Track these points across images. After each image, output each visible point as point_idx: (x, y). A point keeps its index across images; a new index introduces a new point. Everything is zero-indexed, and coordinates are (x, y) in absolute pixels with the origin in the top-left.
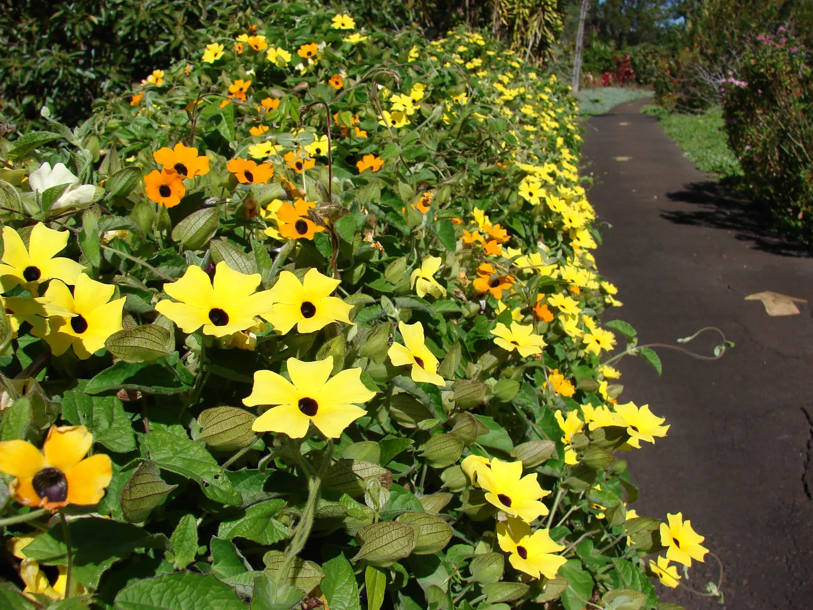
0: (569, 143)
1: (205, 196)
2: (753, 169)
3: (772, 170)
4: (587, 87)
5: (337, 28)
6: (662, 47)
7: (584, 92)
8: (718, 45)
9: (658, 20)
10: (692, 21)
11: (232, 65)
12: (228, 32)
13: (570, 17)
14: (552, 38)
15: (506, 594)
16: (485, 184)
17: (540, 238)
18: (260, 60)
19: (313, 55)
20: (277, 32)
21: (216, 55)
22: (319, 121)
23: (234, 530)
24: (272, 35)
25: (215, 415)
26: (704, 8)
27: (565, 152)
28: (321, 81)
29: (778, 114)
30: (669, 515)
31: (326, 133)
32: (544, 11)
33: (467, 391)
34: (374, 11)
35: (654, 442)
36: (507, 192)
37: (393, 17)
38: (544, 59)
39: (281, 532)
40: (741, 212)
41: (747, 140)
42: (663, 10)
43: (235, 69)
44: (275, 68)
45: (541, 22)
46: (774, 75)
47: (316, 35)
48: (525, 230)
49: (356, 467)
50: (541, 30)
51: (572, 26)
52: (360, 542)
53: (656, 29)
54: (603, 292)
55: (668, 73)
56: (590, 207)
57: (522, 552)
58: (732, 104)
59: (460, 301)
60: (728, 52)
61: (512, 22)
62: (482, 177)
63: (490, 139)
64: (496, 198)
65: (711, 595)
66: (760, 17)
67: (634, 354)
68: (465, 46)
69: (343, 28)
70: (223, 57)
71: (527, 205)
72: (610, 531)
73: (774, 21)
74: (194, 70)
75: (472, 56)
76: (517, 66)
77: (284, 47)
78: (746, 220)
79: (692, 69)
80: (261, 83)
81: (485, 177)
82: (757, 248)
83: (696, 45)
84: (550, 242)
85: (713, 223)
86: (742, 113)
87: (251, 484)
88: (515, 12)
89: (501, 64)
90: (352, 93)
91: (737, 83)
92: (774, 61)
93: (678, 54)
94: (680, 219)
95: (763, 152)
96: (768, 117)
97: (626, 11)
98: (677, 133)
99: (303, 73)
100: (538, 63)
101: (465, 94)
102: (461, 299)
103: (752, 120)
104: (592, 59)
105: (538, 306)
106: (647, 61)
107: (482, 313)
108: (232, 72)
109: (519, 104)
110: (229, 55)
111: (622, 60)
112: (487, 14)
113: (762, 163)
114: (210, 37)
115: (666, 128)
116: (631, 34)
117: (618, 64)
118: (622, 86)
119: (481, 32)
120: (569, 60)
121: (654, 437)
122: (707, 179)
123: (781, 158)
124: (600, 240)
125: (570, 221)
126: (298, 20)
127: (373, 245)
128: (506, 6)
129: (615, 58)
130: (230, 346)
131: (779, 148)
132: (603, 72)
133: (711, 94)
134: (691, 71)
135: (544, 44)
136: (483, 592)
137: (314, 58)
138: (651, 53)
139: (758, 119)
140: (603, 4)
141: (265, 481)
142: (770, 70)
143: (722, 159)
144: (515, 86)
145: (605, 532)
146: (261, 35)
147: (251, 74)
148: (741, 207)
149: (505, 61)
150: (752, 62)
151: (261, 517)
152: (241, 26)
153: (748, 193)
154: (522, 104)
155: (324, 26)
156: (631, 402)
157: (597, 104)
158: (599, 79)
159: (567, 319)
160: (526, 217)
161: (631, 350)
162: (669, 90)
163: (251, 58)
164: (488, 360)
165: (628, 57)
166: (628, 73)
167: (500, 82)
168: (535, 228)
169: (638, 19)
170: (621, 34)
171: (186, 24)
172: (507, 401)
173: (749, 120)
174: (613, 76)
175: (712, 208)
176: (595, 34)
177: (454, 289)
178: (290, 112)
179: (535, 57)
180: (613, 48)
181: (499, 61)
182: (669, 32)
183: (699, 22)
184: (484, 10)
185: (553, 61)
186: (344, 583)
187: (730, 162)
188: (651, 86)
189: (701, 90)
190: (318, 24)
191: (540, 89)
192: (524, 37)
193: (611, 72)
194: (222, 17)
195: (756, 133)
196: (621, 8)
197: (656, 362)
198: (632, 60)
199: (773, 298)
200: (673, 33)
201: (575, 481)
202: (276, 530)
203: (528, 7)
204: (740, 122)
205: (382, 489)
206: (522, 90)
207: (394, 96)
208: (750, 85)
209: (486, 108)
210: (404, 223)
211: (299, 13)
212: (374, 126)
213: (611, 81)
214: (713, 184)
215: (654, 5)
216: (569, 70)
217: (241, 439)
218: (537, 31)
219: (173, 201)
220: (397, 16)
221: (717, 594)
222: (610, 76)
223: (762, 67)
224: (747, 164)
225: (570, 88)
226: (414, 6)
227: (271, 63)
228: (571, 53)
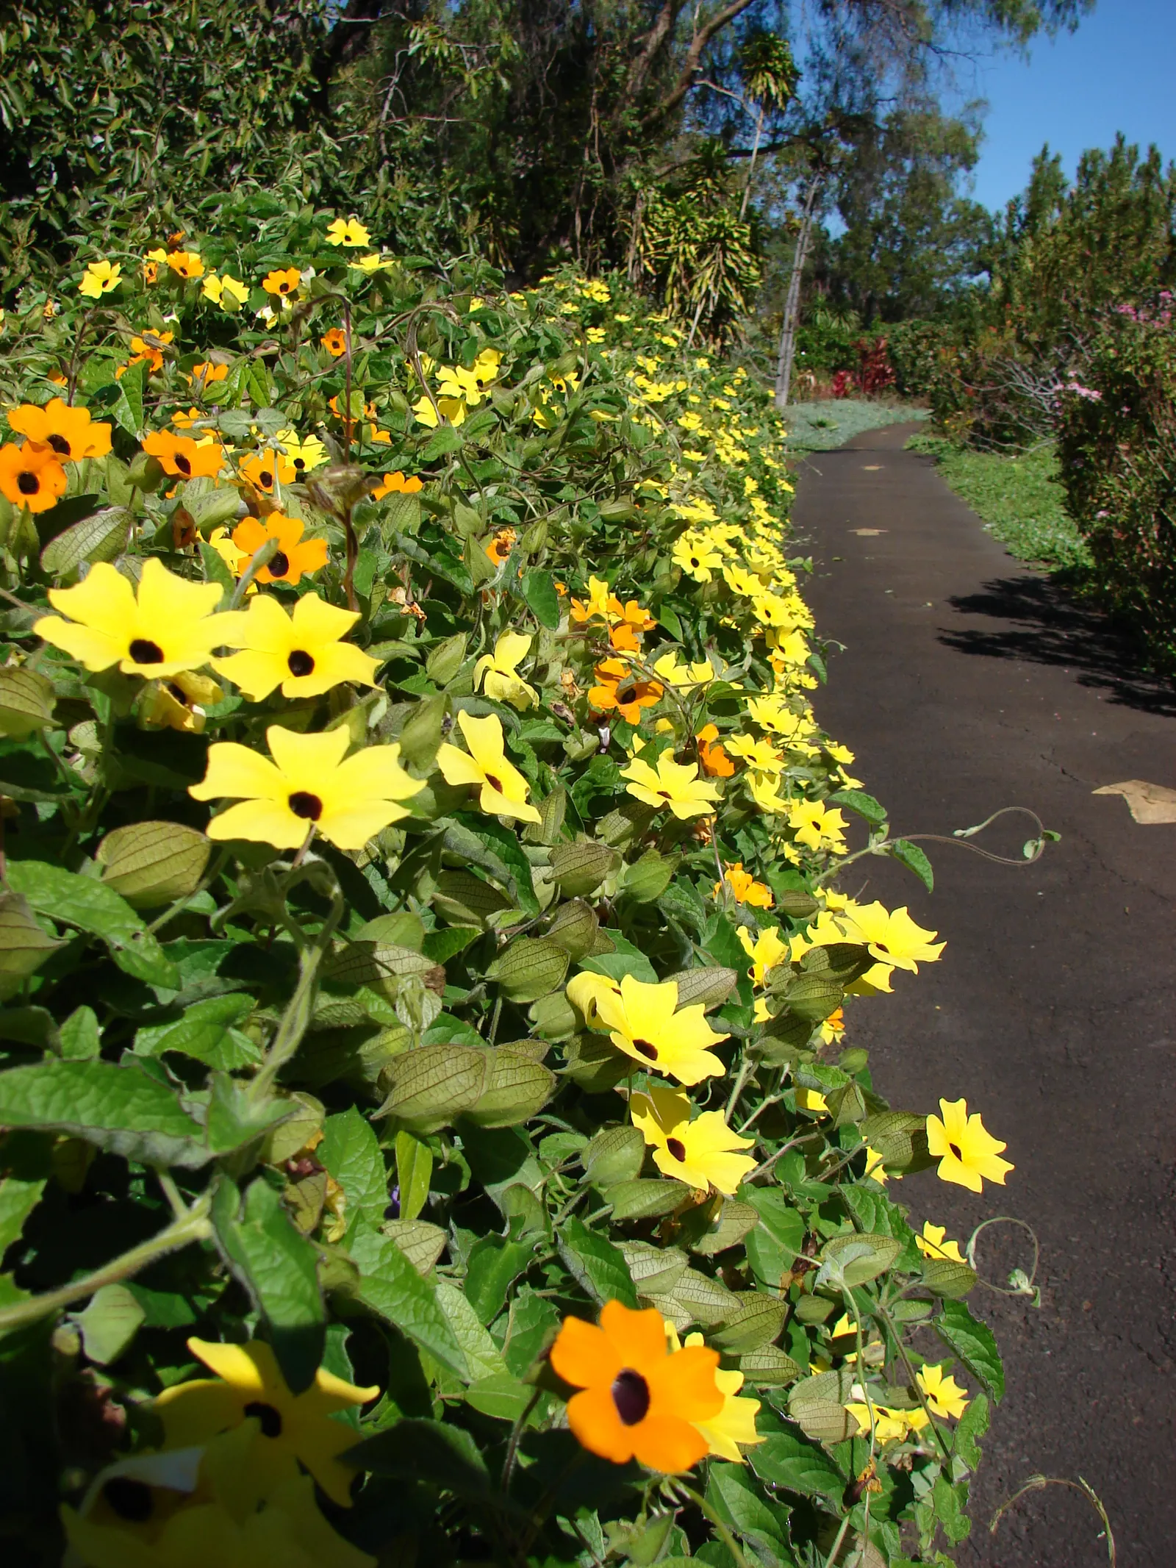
0: (766, 490)
1: (100, 503)
2: (1112, 554)
3: (1145, 555)
4: (803, 398)
5: (336, 244)
6: (946, 327)
7: (798, 407)
8: (1051, 324)
9: (940, 276)
10: (1003, 280)
11: (135, 303)
12: (128, 244)
13: (774, 265)
14: (740, 301)
15: (648, 1202)
16: (608, 541)
17: (710, 643)
18: (189, 297)
19: (290, 290)
20: (223, 248)
21: (105, 284)
22: (300, 411)
23: (164, 1039)
24: (213, 251)
25: (131, 837)
26: (1025, 255)
27: (760, 504)
28: (304, 341)
29: (1158, 451)
30: (942, 1102)
31: (314, 430)
32: (725, 249)
33: (578, 863)
34: (401, 237)
35: (916, 972)
36: (651, 557)
37: (436, 250)
38: (723, 340)
39: (247, 1053)
40: (1089, 634)
41: (1100, 500)
42: (951, 257)
43: (142, 311)
44: (216, 314)
45: (719, 272)
46: (1149, 379)
47: (297, 255)
48: (684, 631)
49: (380, 955)
50: (719, 286)
51: (778, 283)
52: (386, 1084)
53: (935, 293)
54: (827, 762)
55: (956, 375)
56: (806, 611)
57: (677, 1149)
58: (1074, 432)
59: (563, 722)
60: (1070, 340)
61: (664, 269)
62: (603, 528)
63: (623, 448)
64: (630, 567)
65: (1017, 1292)
66: (1128, 277)
67: (883, 853)
68: (574, 303)
69: (346, 244)
70: (119, 287)
71: (687, 584)
72: (835, 1140)
73: (1151, 286)
74: (61, 312)
75: (587, 323)
76: (673, 344)
77: (235, 275)
78: (1098, 650)
79: (1004, 369)
80: (189, 341)
81: (609, 529)
82: (1116, 702)
83: (1009, 322)
84: (729, 653)
85: (1035, 653)
86: (1093, 449)
87: (195, 968)
88: (669, 250)
89: (642, 341)
90: (364, 362)
91: (1084, 392)
92: (1151, 352)
93: (975, 340)
94: (974, 644)
95: (1130, 522)
96: (1139, 458)
97: (878, 256)
98: (972, 488)
99: (269, 326)
100: (713, 348)
101: (576, 375)
102: (565, 719)
103: (1110, 462)
104: (815, 345)
105: (706, 748)
106: (919, 353)
107: (603, 751)
108: (135, 316)
109: (675, 410)
110: (130, 285)
111: (870, 349)
112: (615, 254)
113: (1127, 541)
114: (96, 249)
115: (950, 478)
116: (889, 300)
117: (864, 355)
118: (870, 399)
119: (606, 278)
120: (771, 345)
121: (917, 962)
122: (1026, 573)
123: (1162, 537)
124: (823, 674)
125: (768, 614)
126: (263, 227)
127: (406, 609)
128: (652, 239)
129: (858, 345)
130: (157, 725)
131: (1159, 515)
132: (835, 370)
133: (1037, 417)
134: (1000, 372)
135: (723, 312)
136: (606, 1201)
137: (293, 296)
138: (926, 337)
139: (1121, 462)
140: (836, 241)
141: (218, 962)
142: (1141, 368)
143: (1054, 534)
144: (668, 377)
145: (827, 1144)
146: (192, 251)
147: (172, 321)
148: (1089, 625)
149: (650, 334)
150: (1112, 353)
151: (212, 1022)
152: (154, 233)
153: (1101, 600)
154: (680, 410)
155: (313, 239)
156: (877, 902)
157: (821, 430)
158: (826, 384)
159: (759, 782)
160: (686, 606)
161: (877, 845)
162: (958, 408)
163: (174, 293)
164: (615, 825)
165: (883, 344)
166: (882, 374)
167: (641, 370)
168: (702, 626)
169: (903, 272)
170: (870, 300)
171: (33, 245)
172: (649, 900)
173: (1104, 462)
174: (854, 379)
175: (1035, 627)
176: (821, 299)
177: (552, 700)
178: (248, 386)
179: (706, 338)
180: (854, 326)
181: (640, 334)
182: (961, 300)
183: (1016, 281)
184: (609, 242)
185: (740, 345)
186: (357, 1155)
187: (1068, 542)
188: (925, 400)
189: (1017, 408)
190: (301, 236)
191: (716, 389)
192: (686, 297)
193: (850, 370)
194: (119, 213)
195: (1118, 487)
196: (872, 251)
197: (923, 867)
198: (890, 349)
199: (1144, 793)
200: (969, 301)
201: (773, 1044)
202: (239, 1048)
203: (695, 242)
204: (1088, 465)
205: (428, 993)
206: (681, 386)
207: (443, 368)
208: (1107, 395)
209: (615, 401)
210: (464, 574)
211: (265, 214)
212: (403, 425)
213: (849, 387)
214: (1037, 582)
215: (933, 247)
216: (771, 364)
217: (179, 881)
218: (711, 288)
219: (43, 501)
220: (444, 248)
221: (1030, 1291)
222: (849, 379)
223: (1129, 363)
224: (1100, 544)
225: (771, 393)
226: (478, 230)
227: (210, 302)
228: (775, 332)
